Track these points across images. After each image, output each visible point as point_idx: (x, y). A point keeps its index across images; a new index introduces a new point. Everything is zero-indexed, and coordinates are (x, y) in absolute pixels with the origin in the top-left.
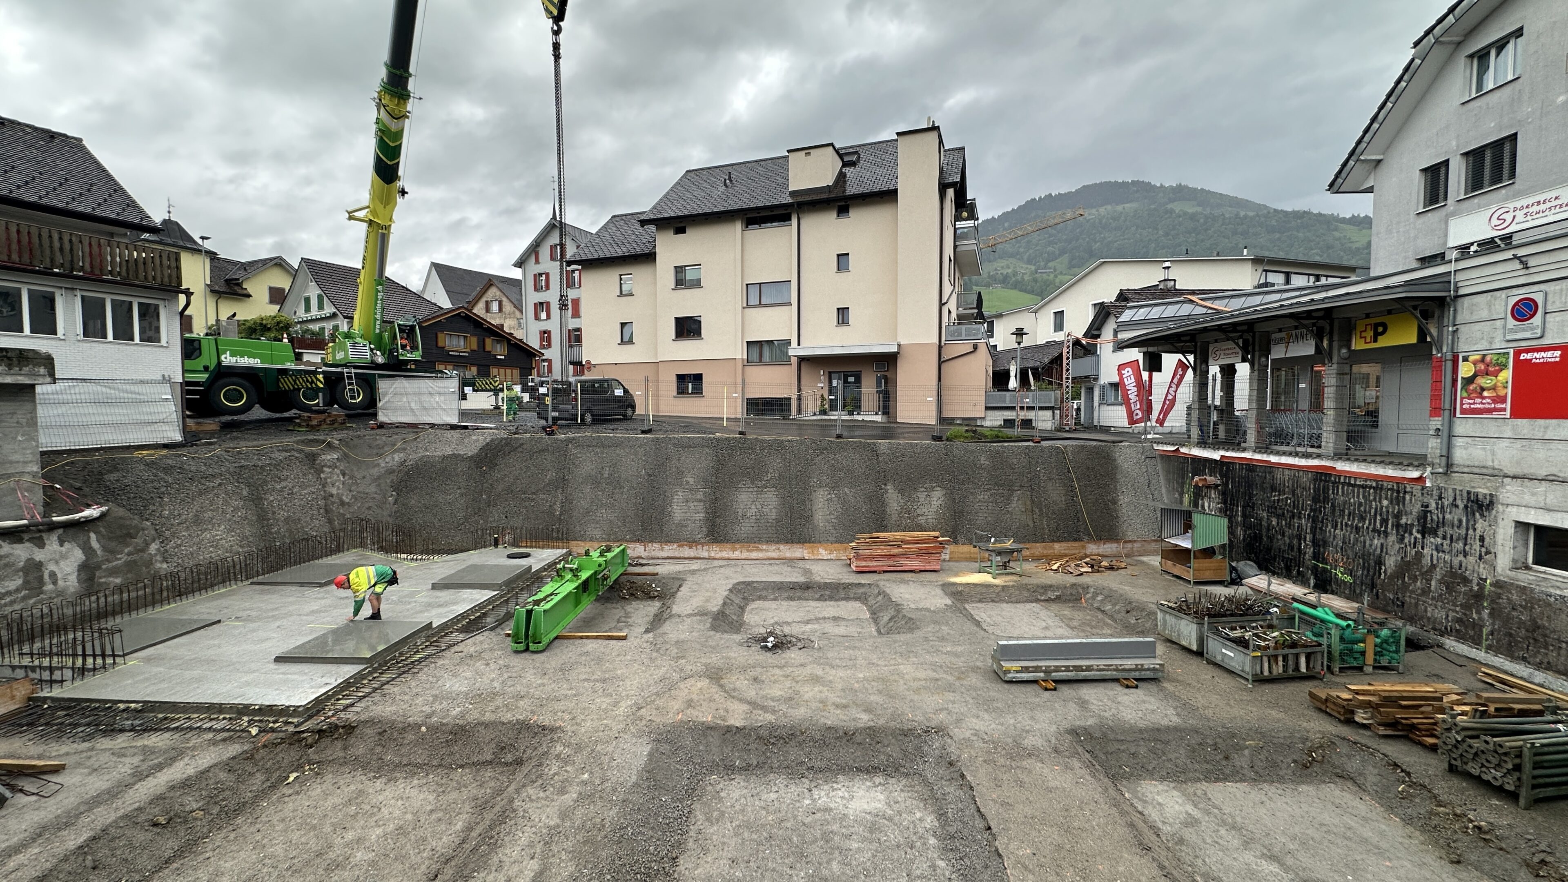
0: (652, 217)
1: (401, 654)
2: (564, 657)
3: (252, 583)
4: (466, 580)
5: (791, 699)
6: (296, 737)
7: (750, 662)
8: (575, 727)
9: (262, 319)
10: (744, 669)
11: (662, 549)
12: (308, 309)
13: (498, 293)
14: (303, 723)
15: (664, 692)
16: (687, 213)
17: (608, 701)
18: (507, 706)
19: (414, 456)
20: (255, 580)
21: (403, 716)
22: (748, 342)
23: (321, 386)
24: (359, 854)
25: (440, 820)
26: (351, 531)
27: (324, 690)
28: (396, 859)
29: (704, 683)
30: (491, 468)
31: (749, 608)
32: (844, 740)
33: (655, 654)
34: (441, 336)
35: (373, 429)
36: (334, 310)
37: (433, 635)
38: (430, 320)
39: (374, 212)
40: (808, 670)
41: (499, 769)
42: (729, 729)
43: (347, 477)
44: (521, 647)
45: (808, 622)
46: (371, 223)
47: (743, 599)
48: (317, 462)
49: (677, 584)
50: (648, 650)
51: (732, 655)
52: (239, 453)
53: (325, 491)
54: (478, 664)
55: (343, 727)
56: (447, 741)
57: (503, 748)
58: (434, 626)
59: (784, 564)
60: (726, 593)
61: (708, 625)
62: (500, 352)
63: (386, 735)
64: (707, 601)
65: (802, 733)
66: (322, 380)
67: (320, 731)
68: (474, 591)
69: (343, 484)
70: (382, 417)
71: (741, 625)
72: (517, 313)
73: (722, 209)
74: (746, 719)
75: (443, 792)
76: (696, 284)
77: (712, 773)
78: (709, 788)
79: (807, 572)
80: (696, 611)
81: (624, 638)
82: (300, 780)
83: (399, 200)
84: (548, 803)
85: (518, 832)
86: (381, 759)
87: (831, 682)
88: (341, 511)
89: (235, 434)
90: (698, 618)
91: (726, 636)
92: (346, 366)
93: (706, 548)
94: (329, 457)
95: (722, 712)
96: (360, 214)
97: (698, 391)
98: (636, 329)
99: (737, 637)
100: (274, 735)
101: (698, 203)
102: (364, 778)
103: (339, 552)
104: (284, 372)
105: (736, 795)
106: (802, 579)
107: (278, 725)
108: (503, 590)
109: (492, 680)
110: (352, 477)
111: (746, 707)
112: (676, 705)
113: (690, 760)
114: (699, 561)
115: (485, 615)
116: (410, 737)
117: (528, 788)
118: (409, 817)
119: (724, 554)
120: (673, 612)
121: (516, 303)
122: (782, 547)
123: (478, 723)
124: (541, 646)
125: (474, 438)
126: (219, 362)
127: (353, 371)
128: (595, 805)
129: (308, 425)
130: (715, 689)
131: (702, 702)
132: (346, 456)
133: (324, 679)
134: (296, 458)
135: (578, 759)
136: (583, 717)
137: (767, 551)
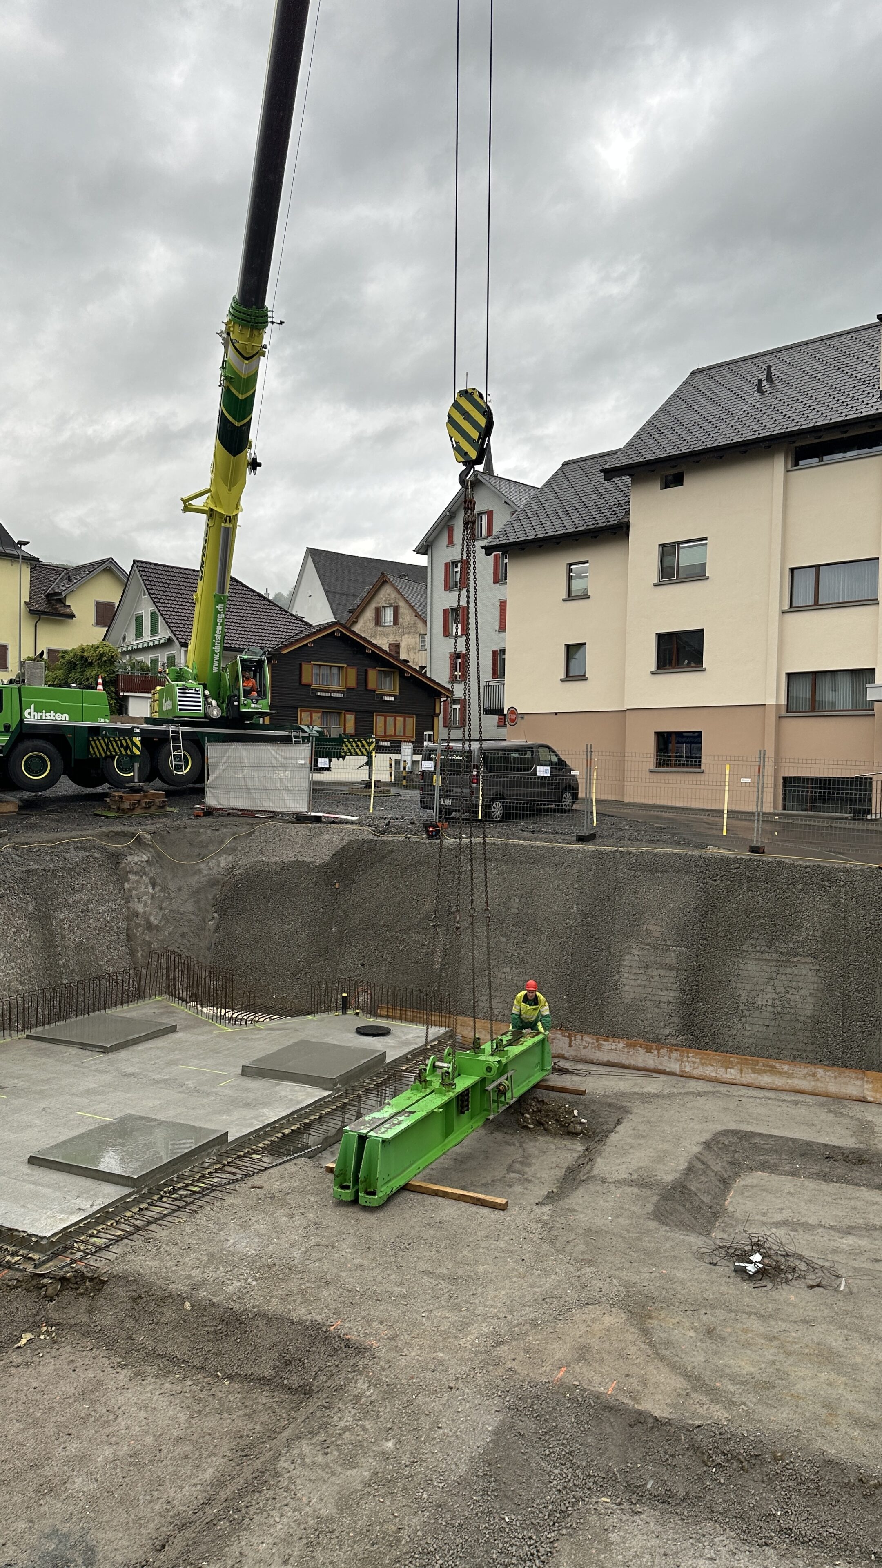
0: (625, 461)
1: (180, 1178)
2: (402, 1224)
3: (28, 1037)
4: (291, 1066)
5: (767, 1385)
6: (34, 1282)
7: (709, 1295)
8: (392, 1355)
9: (83, 650)
10: (694, 1307)
11: (599, 1047)
12: (139, 634)
13: (394, 595)
14: (44, 1262)
15: (545, 1322)
16: (685, 449)
17: (453, 1318)
18: (302, 1292)
19: (245, 862)
20: (33, 1032)
21: (165, 1279)
22: (789, 675)
23: (138, 753)
24: (78, 1480)
25: (186, 1457)
26: (157, 967)
27: (74, 1219)
28: (121, 1503)
29: (615, 1319)
30: (346, 886)
31: (739, 1183)
32: (858, 1494)
33: (546, 1247)
34: (306, 668)
35: (197, 816)
36: (170, 634)
37: (228, 1154)
38: (291, 644)
39: (216, 499)
40: (817, 1333)
41: (279, 1396)
42: (640, 1419)
43: (158, 889)
44: (347, 1195)
45: (848, 1231)
46: (211, 513)
47: (732, 1163)
48: (122, 866)
49: (615, 1116)
50: (536, 1238)
51: (680, 1274)
52: (30, 851)
53: (128, 908)
54: (279, 1213)
55: (91, 1279)
56: (215, 1332)
57: (287, 1363)
58: (230, 1139)
59: (822, 1105)
60: (696, 1149)
61: (650, 1208)
62: (389, 691)
63: (142, 1303)
64: (660, 1159)
65: (776, 1459)
66: (139, 744)
67: (63, 1280)
68: (298, 1087)
69: (153, 898)
70: (210, 800)
71: (716, 1215)
72: (420, 625)
73: (750, 436)
74: (674, 1406)
75: (200, 1412)
76: (698, 574)
77: (603, 1491)
78: (593, 1518)
79: (864, 1128)
80: (635, 1176)
81: (502, 1208)
82: (33, 1346)
83: (250, 477)
84: (326, 1477)
85: (274, 1513)
86: (130, 1338)
87: (855, 1367)
88: (147, 938)
89: (33, 820)
90: (635, 1190)
91: (677, 1235)
92: (172, 722)
93: (675, 1055)
94: (136, 859)
95: (634, 1383)
96: (198, 503)
97: (694, 762)
98: (590, 653)
99: (696, 1241)
100: (11, 1273)
101: (708, 428)
102: (106, 1362)
103: (139, 997)
104: (95, 731)
105: (637, 1543)
106: (850, 1143)
107: (17, 1258)
108: (338, 1090)
109: (292, 1246)
110: (163, 890)
111: (678, 1383)
112: (560, 1351)
113: (567, 1458)
114: (663, 1078)
115: (307, 1126)
116: (170, 1313)
117: (304, 1442)
118: (149, 1440)
119: (710, 1071)
120: (595, 1172)
121: (418, 609)
122: (820, 1072)
123: (258, 1314)
124: (375, 1200)
125: (327, 837)
126: (22, 720)
127: (181, 729)
128: (393, 1500)
129: (119, 809)
130: (632, 1334)
131: (605, 1356)
132: (159, 856)
133: (78, 1201)
134: (96, 859)
135: (385, 1411)
136: (408, 1338)
137: (791, 1076)
